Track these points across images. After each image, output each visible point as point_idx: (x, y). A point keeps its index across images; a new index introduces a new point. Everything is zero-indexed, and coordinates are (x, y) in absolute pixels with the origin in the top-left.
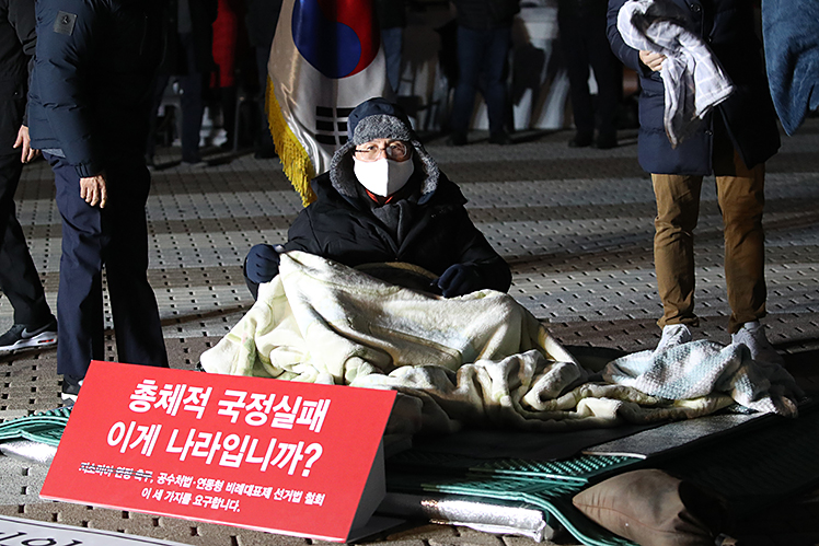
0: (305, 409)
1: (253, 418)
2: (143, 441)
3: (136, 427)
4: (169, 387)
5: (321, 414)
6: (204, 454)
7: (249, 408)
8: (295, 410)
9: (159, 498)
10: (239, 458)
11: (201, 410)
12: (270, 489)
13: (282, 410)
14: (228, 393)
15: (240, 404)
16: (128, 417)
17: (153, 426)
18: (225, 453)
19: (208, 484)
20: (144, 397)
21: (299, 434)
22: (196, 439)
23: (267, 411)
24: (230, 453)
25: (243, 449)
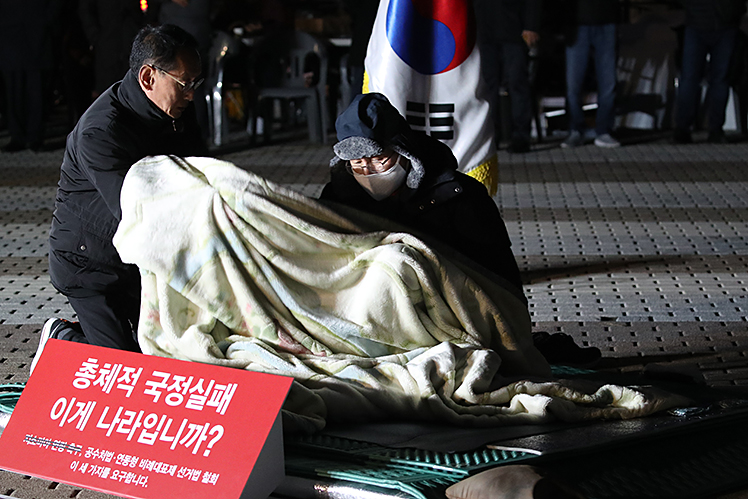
0: (215, 392)
1: (172, 399)
2: (80, 416)
3: (75, 403)
4: (108, 366)
5: (228, 397)
6: (126, 431)
7: (170, 389)
8: (207, 394)
9: (83, 471)
10: (154, 436)
11: (130, 389)
12: (176, 467)
13: (196, 393)
14: (156, 374)
15: (163, 385)
16: (71, 393)
17: (90, 403)
18: (144, 431)
19: (126, 460)
20: (86, 375)
21: (208, 415)
22: (123, 416)
23: (184, 392)
24: (148, 431)
25: (159, 428)
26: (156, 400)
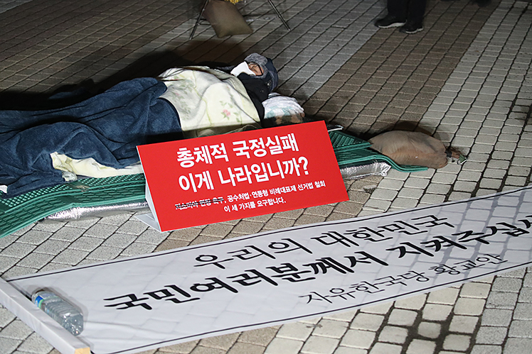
0: (283, 141)
1: (259, 153)
2: (204, 183)
3: (193, 176)
4: (197, 149)
5: (294, 141)
6: (245, 179)
7: (252, 148)
8: (278, 143)
9: (237, 210)
10: (266, 175)
11: (226, 157)
13: (271, 145)
14: (234, 143)
15: (246, 148)
16: (186, 172)
17: (204, 173)
18: (257, 175)
19: (259, 193)
20: (185, 158)
21: (288, 155)
22: (234, 172)
23: (263, 147)
24: (259, 174)
25: (265, 170)
26: (248, 157)
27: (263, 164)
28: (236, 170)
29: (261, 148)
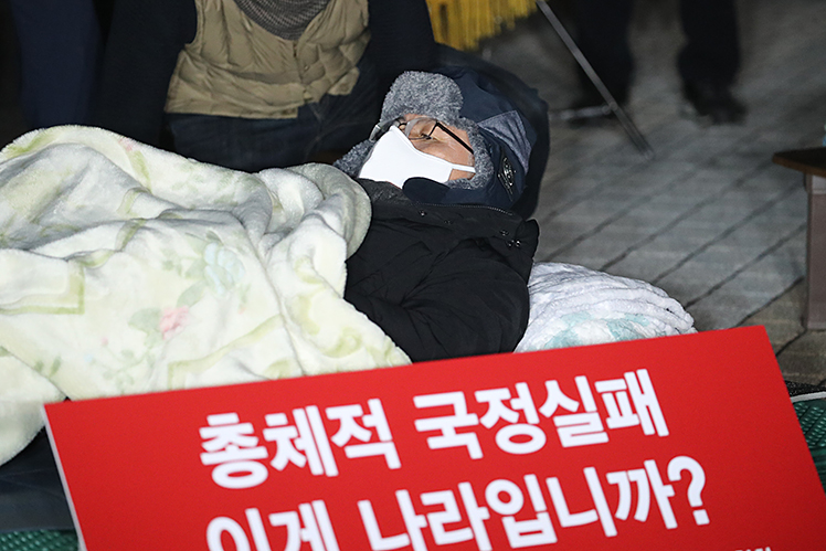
0: (608, 399)
1: (515, 439)
2: (305, 544)
5: (648, 399)
6: (462, 535)
7: (489, 421)
8: (590, 405)
10: (543, 521)
11: (389, 450)
13: (561, 411)
14: (421, 402)
15: (465, 418)
16: (234, 504)
17: (305, 509)
18: (508, 521)
20: (233, 453)
21: (626, 448)
23: (532, 417)
24: (519, 517)
25: (539, 504)
26: (476, 452)
27: (531, 480)
28: (428, 499)
29: (522, 419)
